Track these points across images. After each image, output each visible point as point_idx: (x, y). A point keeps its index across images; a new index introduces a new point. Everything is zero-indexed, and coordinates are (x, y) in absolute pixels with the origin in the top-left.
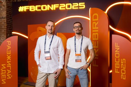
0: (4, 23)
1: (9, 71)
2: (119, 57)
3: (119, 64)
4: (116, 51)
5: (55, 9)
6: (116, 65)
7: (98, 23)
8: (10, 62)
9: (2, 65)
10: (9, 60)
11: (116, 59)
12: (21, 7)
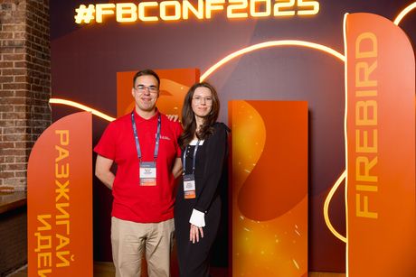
0: (17, 65)
1: (64, 241)
5: (208, 16)
7: (375, 65)
8: (67, 205)
9: (40, 218)
10: (63, 200)
12: (82, 7)
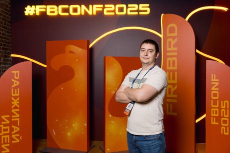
2: (217, 98)
3: (217, 110)
4: (213, 88)
5: (95, 13)
6: (213, 111)
7: (176, 40)
8: (18, 110)
9: (3, 117)
10: (16, 108)
11: (212, 101)
12: (29, 7)
